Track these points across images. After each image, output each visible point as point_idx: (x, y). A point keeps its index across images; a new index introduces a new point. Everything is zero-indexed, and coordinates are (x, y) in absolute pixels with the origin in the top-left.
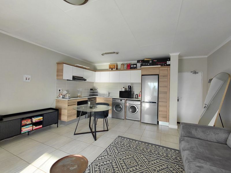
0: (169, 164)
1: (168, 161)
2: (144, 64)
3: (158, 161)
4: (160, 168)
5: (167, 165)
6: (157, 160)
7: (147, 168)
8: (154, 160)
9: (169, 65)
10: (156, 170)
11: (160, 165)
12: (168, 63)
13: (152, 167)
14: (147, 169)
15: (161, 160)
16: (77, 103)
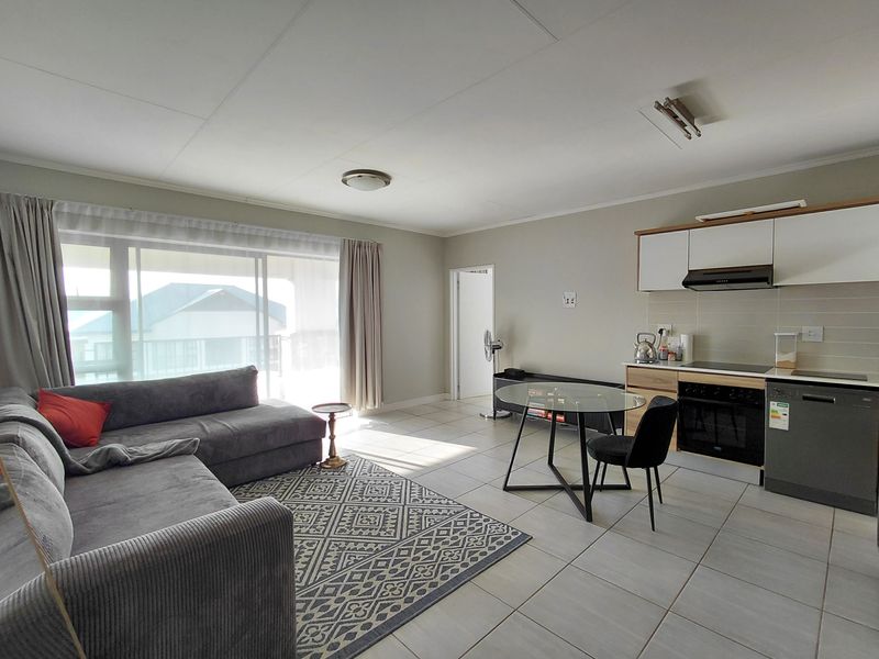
1: (304, 587)
3: (324, 567)
4: (306, 556)
6: (331, 567)
7: (328, 536)
8: (337, 562)
10: (308, 548)
11: (312, 563)
13: (323, 545)
14: (325, 535)
15: (324, 576)
16: (677, 389)
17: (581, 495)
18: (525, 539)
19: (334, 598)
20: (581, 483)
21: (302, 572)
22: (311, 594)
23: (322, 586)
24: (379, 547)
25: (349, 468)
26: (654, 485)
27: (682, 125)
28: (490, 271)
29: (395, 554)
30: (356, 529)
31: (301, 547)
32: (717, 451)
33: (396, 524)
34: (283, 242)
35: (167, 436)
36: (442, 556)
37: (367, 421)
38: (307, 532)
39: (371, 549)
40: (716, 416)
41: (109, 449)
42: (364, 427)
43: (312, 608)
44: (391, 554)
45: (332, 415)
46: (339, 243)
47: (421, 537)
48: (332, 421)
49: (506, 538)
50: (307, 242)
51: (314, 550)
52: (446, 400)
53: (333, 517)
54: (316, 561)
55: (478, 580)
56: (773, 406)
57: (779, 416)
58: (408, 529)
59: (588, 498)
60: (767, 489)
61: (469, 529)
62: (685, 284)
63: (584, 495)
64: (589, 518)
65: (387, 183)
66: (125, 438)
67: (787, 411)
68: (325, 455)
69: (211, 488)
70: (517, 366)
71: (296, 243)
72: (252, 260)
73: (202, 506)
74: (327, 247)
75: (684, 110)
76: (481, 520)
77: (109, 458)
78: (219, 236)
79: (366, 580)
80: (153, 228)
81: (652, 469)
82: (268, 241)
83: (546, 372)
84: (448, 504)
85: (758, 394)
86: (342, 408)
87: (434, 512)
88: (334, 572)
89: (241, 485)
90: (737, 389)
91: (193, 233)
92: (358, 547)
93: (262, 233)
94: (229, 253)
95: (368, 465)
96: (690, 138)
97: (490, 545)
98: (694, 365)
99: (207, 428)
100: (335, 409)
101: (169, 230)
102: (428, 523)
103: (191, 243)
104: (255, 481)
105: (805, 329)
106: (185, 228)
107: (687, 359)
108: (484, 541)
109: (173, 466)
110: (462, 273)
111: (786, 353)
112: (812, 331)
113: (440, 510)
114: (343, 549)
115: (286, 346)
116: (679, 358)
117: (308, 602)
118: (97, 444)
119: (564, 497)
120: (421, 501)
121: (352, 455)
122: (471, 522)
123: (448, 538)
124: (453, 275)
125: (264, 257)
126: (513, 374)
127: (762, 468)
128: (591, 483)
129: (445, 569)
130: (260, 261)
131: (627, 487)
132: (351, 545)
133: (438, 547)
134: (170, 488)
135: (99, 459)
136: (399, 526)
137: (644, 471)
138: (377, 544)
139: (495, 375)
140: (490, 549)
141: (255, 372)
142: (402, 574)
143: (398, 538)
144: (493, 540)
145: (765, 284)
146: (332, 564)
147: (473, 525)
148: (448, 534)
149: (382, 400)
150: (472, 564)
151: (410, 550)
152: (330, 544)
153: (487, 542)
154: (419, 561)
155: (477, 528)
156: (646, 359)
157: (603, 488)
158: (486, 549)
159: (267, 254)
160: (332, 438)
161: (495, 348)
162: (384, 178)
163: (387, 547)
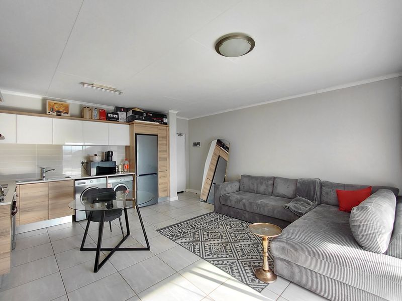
2: (137, 116)
9: (166, 124)
12: (165, 120)
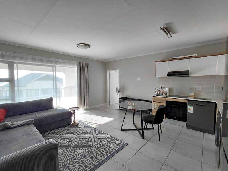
0: (61, 161)
1: (63, 163)
3: (70, 156)
4: (65, 153)
5: (61, 159)
7: (72, 146)
8: (74, 154)
10: (66, 150)
11: (67, 155)
13: (70, 149)
15: (70, 159)
16: (165, 102)
17: (141, 131)
18: (126, 145)
19: (72, 166)
20: (141, 128)
21: (63, 158)
22: (66, 165)
23: (69, 162)
24: (86, 149)
25: (79, 125)
26: (160, 128)
27: (167, 34)
28: (118, 71)
29: (90, 151)
30: (80, 144)
31: (64, 150)
32: (175, 118)
33: (91, 141)
34: (61, 63)
35: (25, 118)
36: (104, 151)
37: (85, 111)
38: (66, 145)
39: (84, 150)
40: (175, 109)
41: (5, 124)
42: (84, 113)
43: (66, 169)
44: (89, 151)
45: (74, 111)
46: (77, 63)
47: (98, 145)
48: (74, 113)
49: (121, 145)
50: (67, 63)
51: (67, 151)
52: (106, 105)
53: (74, 140)
54: (68, 154)
55: (113, 158)
56: (189, 107)
57: (190, 109)
58: (94, 143)
59: (143, 132)
60: (187, 128)
61: (111, 142)
62: (168, 75)
63: (142, 131)
64: (143, 138)
65: (89, 47)
66: (12, 119)
67: (192, 108)
68: (72, 122)
69: (36, 135)
70: (125, 96)
71: (64, 63)
72: (52, 68)
73: (33, 141)
74: (73, 64)
75: (167, 30)
76: (115, 140)
77: (5, 127)
78: (42, 61)
79: (82, 159)
80: (21, 58)
81: (159, 124)
82: (56, 62)
83: (132, 98)
84: (106, 135)
85: (186, 103)
86: (77, 109)
87: (102, 137)
88: (73, 157)
89: (48, 131)
90: (180, 102)
91: (34, 60)
92: (80, 149)
93: (55, 60)
94: (45, 65)
95: (84, 124)
96: (169, 37)
97: (117, 147)
98: (169, 96)
99: (37, 116)
100: (75, 109)
101: (26, 59)
102: (100, 141)
103: (33, 63)
104: (52, 130)
105: (197, 87)
106: (31, 58)
107: (168, 94)
108: (115, 146)
109: (26, 128)
110: (110, 72)
111: (192, 93)
112: (198, 88)
113: (103, 137)
114: (76, 150)
115: (63, 91)
116: (166, 94)
117: (64, 167)
118: (3, 122)
119: (136, 132)
120: (98, 134)
121: (80, 121)
122: (112, 140)
123: (105, 145)
124: (108, 72)
125: (55, 67)
126: (124, 98)
127: (186, 122)
128: (144, 128)
129: (104, 155)
130: (54, 68)
131: (153, 129)
132: (78, 149)
133: (103, 148)
134: (23, 135)
135: (2, 127)
136: (92, 142)
137: (157, 125)
138: (85, 148)
139: (119, 99)
140: (117, 148)
141: (52, 99)
142: (92, 157)
143: (91, 146)
144: (118, 145)
145: (187, 75)
146: (72, 155)
147: (112, 141)
148: (105, 144)
149: (89, 106)
150: (112, 153)
151: (95, 149)
152: (72, 148)
153: (116, 146)
154: (97, 153)
155: (113, 142)
156: (158, 94)
157: (147, 129)
158: (116, 148)
159: (56, 66)
160: (74, 117)
161: (119, 91)
162: (89, 46)
163: (88, 149)
